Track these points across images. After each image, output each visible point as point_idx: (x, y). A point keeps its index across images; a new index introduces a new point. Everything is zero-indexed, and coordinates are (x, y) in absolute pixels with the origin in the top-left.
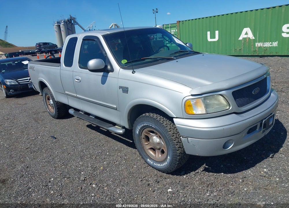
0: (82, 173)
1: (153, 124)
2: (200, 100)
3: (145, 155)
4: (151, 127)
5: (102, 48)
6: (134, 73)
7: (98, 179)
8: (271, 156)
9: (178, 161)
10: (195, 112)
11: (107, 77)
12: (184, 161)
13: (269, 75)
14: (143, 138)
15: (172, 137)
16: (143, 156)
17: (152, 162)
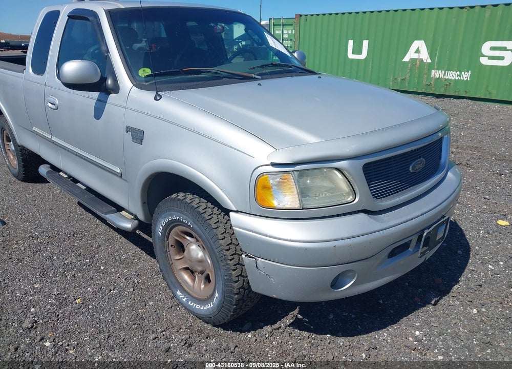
0: (32, 310)
1: (189, 219)
2: (290, 177)
3: (174, 281)
4: (186, 225)
5: (100, 39)
6: (158, 98)
7: (62, 327)
8: (433, 302)
9: (234, 305)
10: (275, 203)
11: (106, 102)
12: (250, 303)
13: (448, 133)
14: (172, 246)
15: (225, 252)
16: (170, 283)
17: (186, 299)
